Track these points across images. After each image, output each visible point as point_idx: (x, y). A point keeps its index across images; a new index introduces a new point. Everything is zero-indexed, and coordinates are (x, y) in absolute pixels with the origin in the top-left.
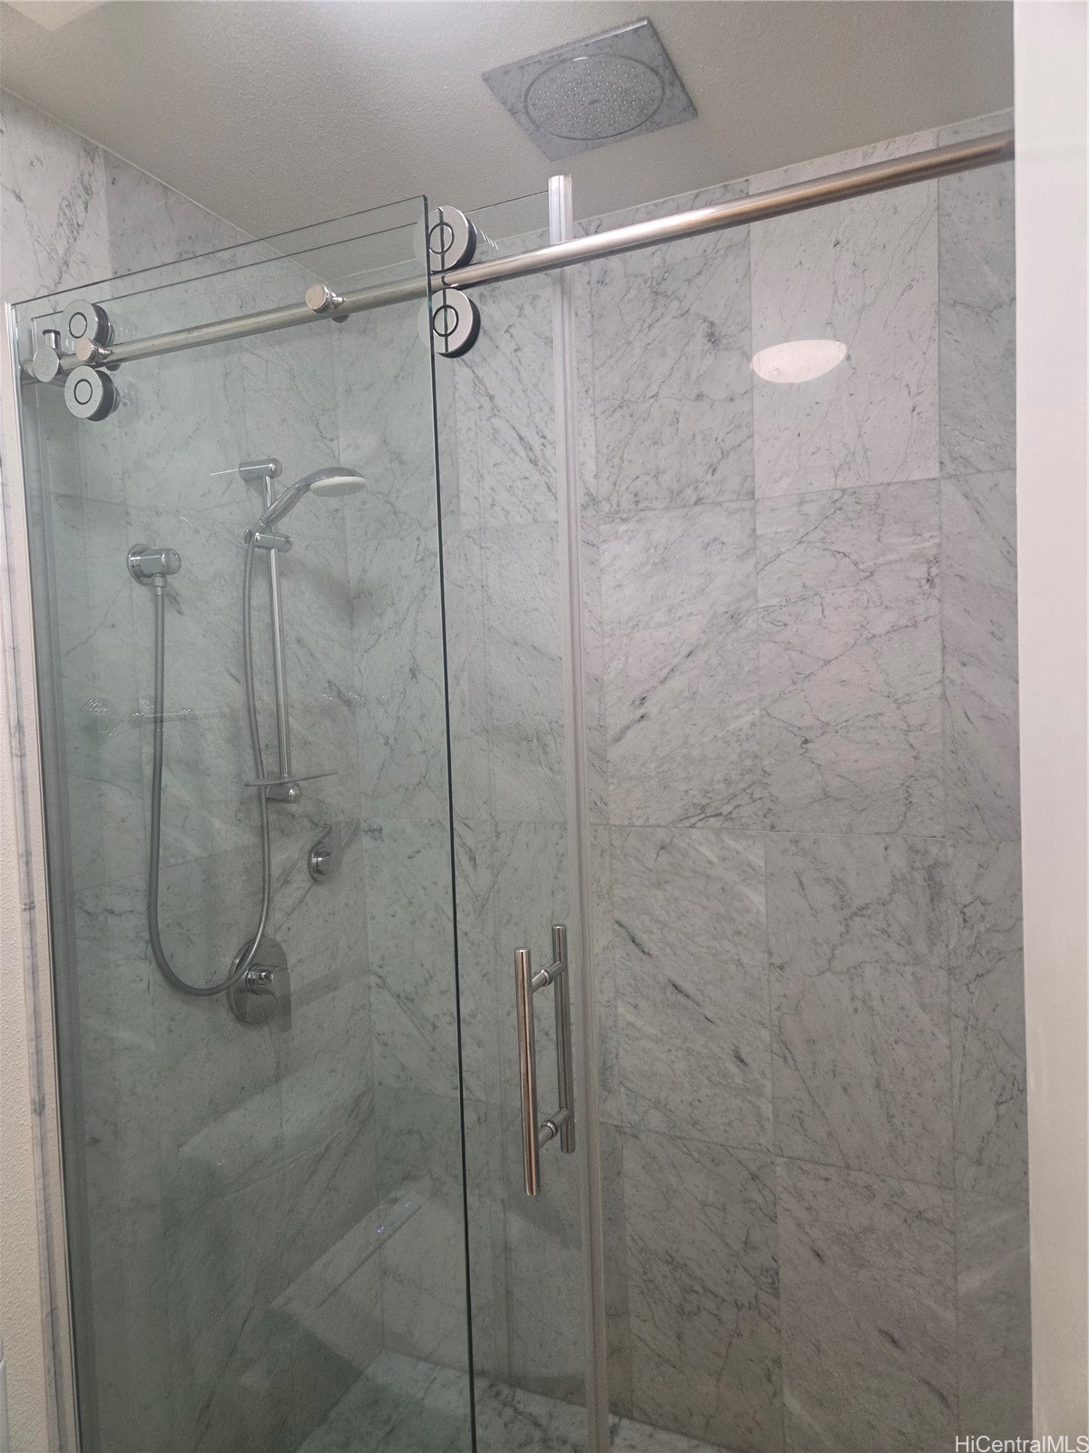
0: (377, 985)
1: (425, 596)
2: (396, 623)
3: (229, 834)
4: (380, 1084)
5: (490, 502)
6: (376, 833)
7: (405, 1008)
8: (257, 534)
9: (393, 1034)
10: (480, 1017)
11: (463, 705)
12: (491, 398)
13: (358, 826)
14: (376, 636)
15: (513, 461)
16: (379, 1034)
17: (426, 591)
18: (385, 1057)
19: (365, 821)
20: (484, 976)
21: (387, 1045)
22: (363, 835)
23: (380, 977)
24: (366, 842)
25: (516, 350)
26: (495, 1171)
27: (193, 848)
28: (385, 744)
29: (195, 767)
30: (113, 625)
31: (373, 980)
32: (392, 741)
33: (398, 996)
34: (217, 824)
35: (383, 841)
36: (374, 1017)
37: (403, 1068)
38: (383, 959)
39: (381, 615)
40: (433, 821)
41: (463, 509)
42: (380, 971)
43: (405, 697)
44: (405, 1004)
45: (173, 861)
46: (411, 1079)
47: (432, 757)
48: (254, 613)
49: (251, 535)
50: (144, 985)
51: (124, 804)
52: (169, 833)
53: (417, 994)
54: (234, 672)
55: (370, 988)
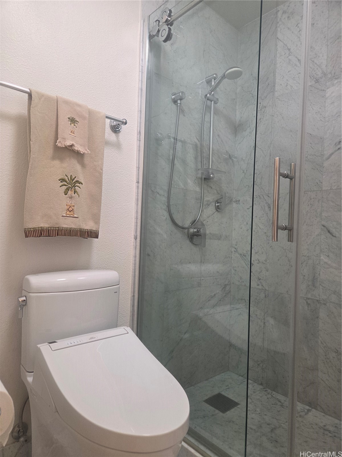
0: (234, 251)
1: (261, 121)
2: (250, 132)
3: (192, 186)
4: (233, 283)
5: (286, 84)
6: (238, 202)
7: (243, 258)
8: (208, 95)
9: (238, 267)
10: (268, 261)
11: (270, 155)
12: (289, 50)
13: (232, 200)
14: (243, 138)
15: (295, 69)
16: (234, 267)
17: (261, 120)
18: (235, 275)
19: (234, 198)
20: (271, 247)
21: (236, 271)
22: (233, 202)
23: (235, 248)
24: (234, 205)
25: (299, 31)
26: (270, 314)
27: (182, 185)
28: (243, 172)
29: (184, 162)
30: (166, 113)
31: (233, 250)
32: (245, 171)
33: (241, 254)
34: (189, 181)
35: (240, 204)
36: (232, 262)
37: (241, 278)
38: (237, 242)
39: (245, 131)
40: (257, 196)
41: (276, 89)
42: (236, 247)
43: (251, 156)
44: (243, 257)
45: (176, 186)
46: (243, 282)
47: (258, 175)
48: (205, 123)
49: (206, 95)
50: (165, 218)
51: (164, 165)
52: (175, 178)
53: (247, 254)
54: (198, 138)
55: (232, 252)
